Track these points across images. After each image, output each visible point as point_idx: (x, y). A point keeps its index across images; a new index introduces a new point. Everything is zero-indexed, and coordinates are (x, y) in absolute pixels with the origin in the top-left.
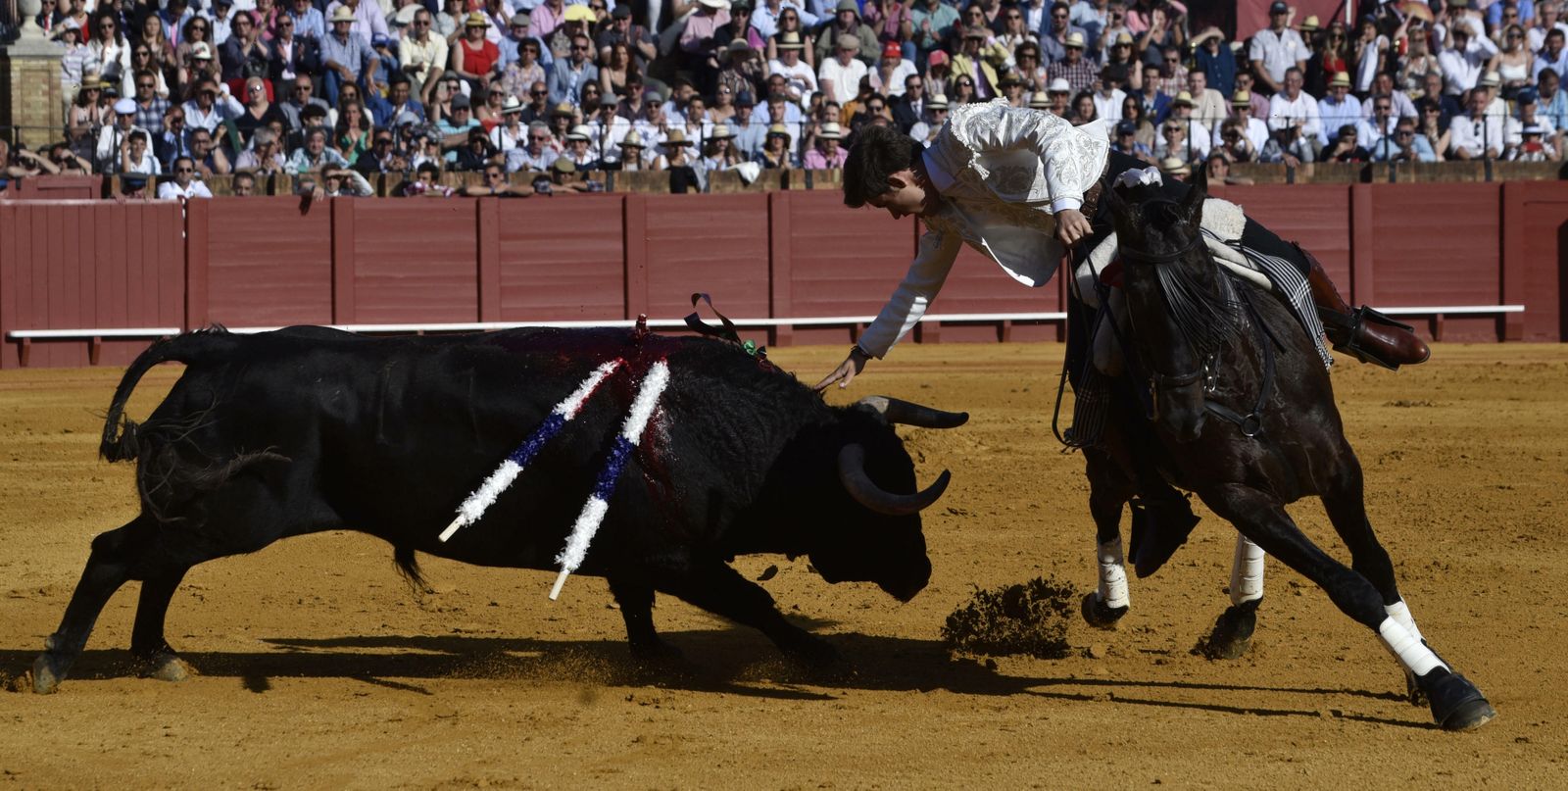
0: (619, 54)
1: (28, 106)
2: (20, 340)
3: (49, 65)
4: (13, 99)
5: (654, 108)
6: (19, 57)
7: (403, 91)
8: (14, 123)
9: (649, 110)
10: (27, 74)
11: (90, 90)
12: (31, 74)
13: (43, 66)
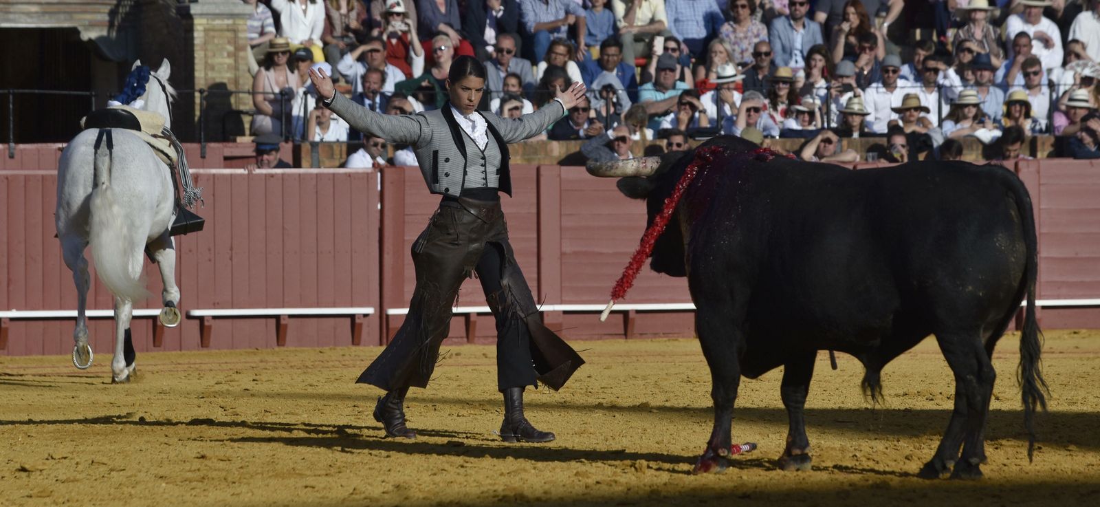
0: (848, 14)
1: (213, 68)
2: (201, 318)
3: (234, 24)
4: (196, 61)
5: (891, 74)
6: (202, 15)
7: (613, 55)
8: (197, 87)
9: (886, 76)
10: (212, 33)
11: (277, 53)
12: (216, 34)
13: (228, 25)
